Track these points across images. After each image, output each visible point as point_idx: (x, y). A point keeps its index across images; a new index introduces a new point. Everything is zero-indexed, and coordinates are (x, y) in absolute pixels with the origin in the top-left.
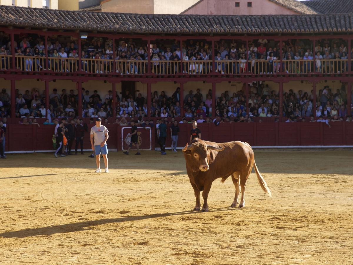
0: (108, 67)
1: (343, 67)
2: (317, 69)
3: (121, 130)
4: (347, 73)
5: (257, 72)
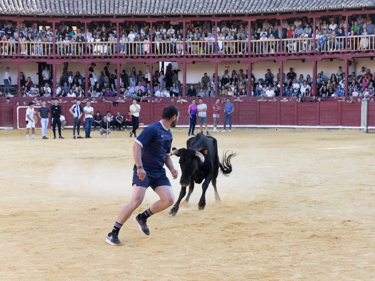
0: (13, 48)
1: (244, 48)
2: (218, 50)
3: (17, 109)
4: (247, 54)
5: (161, 52)
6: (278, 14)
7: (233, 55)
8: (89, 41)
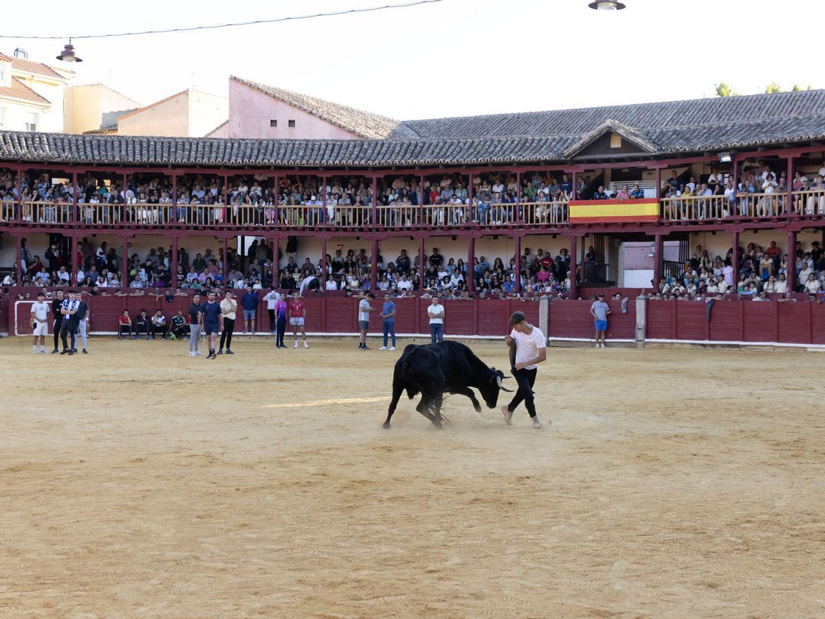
0: (10, 211)
1: (365, 217)
2: (327, 219)
3: (14, 305)
4: (371, 227)
5: (240, 222)
6: (417, 168)
7: (350, 228)
8: (129, 202)
